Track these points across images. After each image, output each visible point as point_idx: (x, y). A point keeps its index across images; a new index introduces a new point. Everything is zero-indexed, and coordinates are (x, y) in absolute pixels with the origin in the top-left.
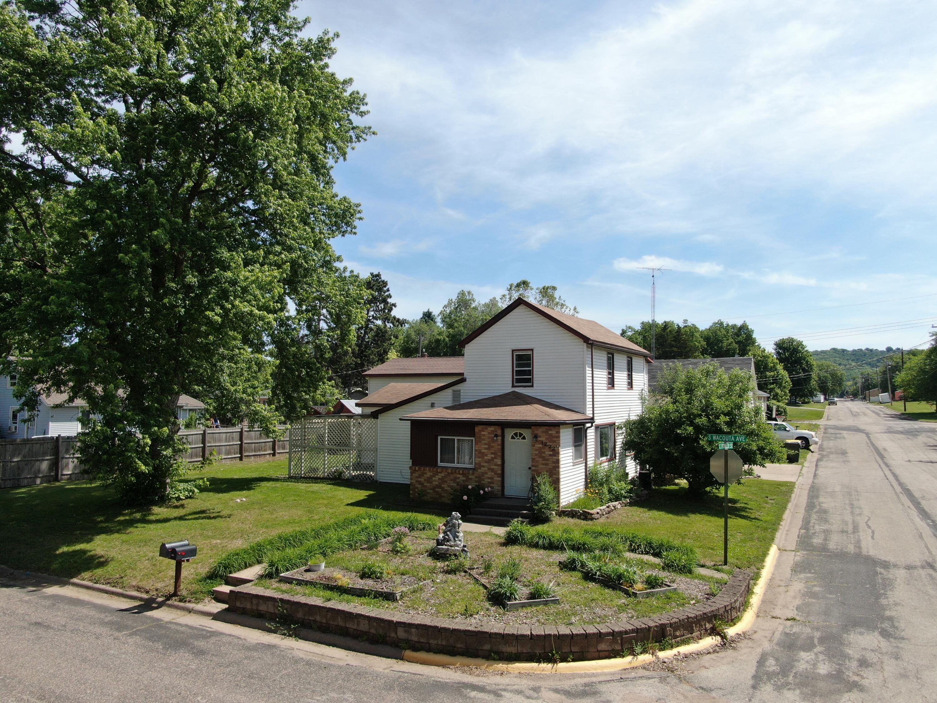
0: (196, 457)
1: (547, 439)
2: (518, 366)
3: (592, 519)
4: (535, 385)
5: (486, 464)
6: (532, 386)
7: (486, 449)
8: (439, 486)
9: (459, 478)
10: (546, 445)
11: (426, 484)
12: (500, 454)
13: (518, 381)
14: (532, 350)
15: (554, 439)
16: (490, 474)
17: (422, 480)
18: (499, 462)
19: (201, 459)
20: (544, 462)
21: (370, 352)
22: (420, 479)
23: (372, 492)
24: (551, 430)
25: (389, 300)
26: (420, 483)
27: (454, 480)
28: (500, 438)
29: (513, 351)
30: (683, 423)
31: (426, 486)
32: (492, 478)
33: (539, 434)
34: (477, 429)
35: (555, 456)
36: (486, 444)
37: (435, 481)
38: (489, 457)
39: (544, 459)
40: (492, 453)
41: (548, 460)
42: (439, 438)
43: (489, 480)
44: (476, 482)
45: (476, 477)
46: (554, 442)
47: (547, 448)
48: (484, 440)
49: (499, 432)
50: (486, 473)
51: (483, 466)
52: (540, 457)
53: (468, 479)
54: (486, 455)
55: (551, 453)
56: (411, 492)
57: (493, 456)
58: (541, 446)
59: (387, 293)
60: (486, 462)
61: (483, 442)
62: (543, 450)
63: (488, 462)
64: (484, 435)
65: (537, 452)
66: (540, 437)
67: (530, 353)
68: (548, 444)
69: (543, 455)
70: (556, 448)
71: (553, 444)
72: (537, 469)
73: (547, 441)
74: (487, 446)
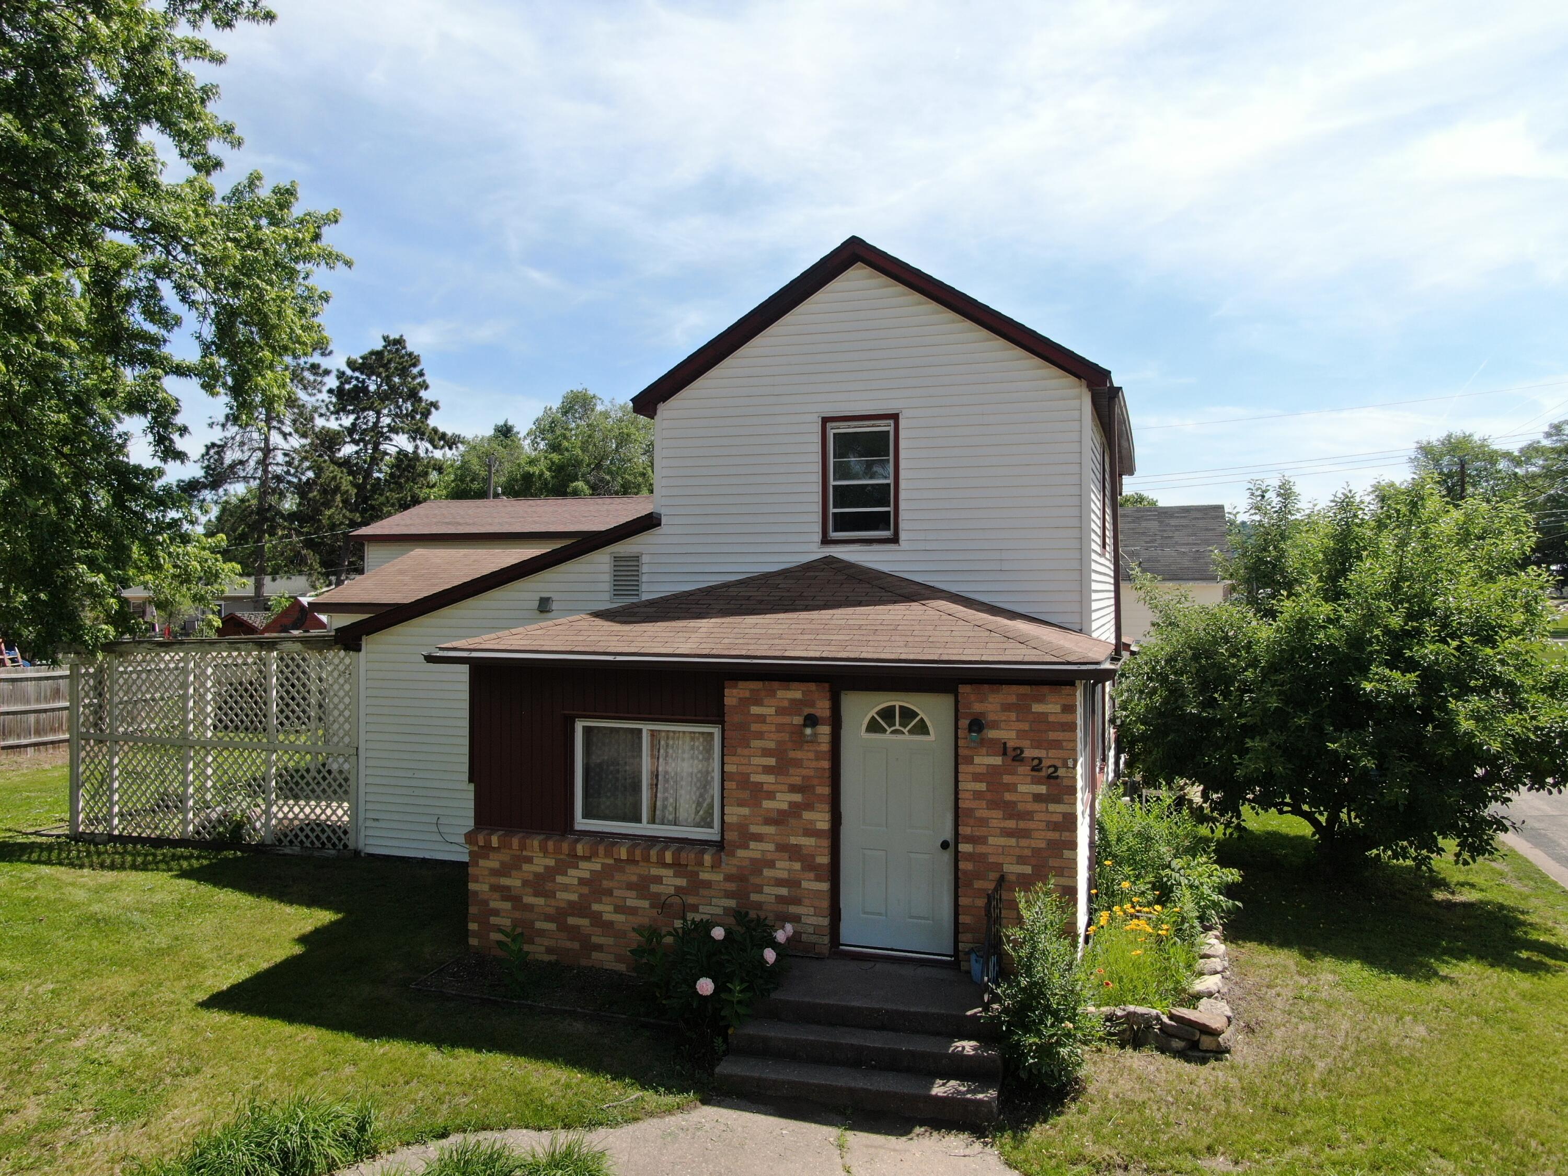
1: (1021, 734)
2: (843, 471)
3: (1216, 1054)
4: (903, 536)
5: (770, 830)
6: (895, 540)
7: (767, 770)
8: (580, 909)
9: (658, 880)
10: (1018, 758)
11: (529, 900)
12: (825, 790)
13: (843, 523)
14: (895, 417)
15: (1052, 735)
16: (784, 867)
17: (513, 882)
18: (822, 820)
20: (1011, 824)
21: (382, 499)
22: (505, 881)
24: (1040, 700)
25: (423, 394)
26: (506, 893)
27: (641, 887)
28: (825, 730)
29: (825, 421)
31: (530, 908)
32: (792, 883)
33: (991, 717)
34: (733, 695)
35: (1058, 800)
36: (766, 753)
37: (566, 888)
38: (783, 801)
39: (1011, 811)
40: (793, 789)
41: (1027, 815)
42: (579, 726)
43: (784, 891)
44: (728, 895)
45: (728, 878)
46: (1056, 745)
47: (1023, 769)
48: (760, 735)
49: (822, 708)
50: (771, 864)
51: (758, 838)
52: (994, 804)
53: (697, 885)
54: (771, 796)
55: (1042, 789)
56: (473, 926)
57: (797, 798)
58: (997, 761)
59: (419, 380)
60: (768, 821)
61: (756, 743)
62: (1007, 779)
63: (779, 819)
64: (761, 719)
65: (982, 787)
66: (995, 725)
67: (886, 426)
68: (1028, 753)
69: (1008, 797)
70: (1061, 772)
71: (1049, 757)
72: (981, 849)
73: (1025, 743)
74: (772, 761)
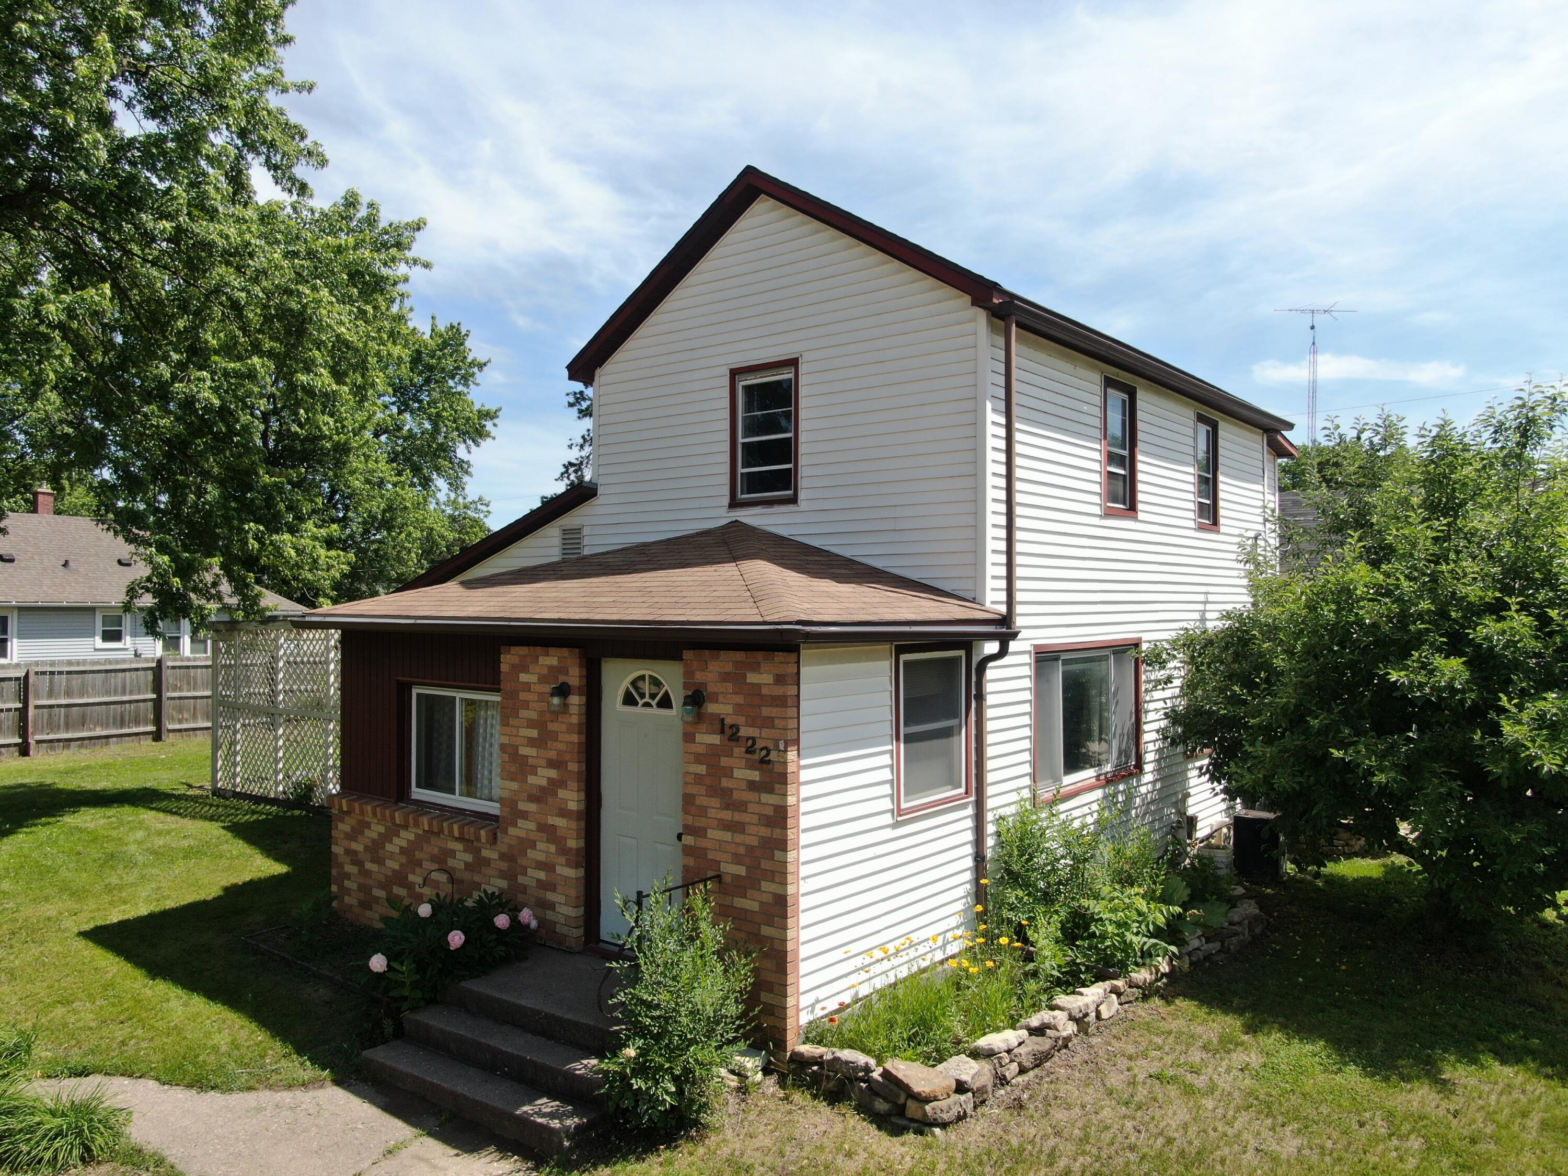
0: (137, 723)
1: (738, 709)
3: (923, 1125)
4: (802, 495)
5: (532, 807)
6: (793, 500)
7: (532, 742)
9: (452, 853)
10: (734, 737)
11: (368, 865)
12: (581, 766)
14: (793, 363)
15: (766, 711)
16: (543, 850)
17: (359, 847)
18: (578, 799)
19: (151, 728)
20: (727, 815)
22: (354, 845)
23: (279, 869)
24: (755, 668)
26: (354, 858)
27: (441, 860)
28: (575, 700)
29: (735, 373)
30: (1417, 641)
31: (369, 874)
32: (547, 867)
33: (711, 688)
34: (509, 659)
35: (771, 791)
36: (531, 724)
37: (391, 856)
38: (543, 777)
39: (728, 799)
40: (551, 764)
41: (741, 806)
42: (415, 691)
43: (542, 875)
44: (503, 875)
45: (503, 856)
46: (769, 723)
47: (739, 751)
48: (526, 705)
49: (574, 676)
50: (533, 845)
51: (524, 815)
52: (713, 791)
53: (480, 863)
54: (534, 770)
55: (755, 775)
56: (334, 888)
57: (553, 773)
58: (715, 739)
60: (531, 798)
61: (523, 713)
62: (725, 761)
63: (540, 796)
64: (527, 687)
65: (702, 769)
66: (714, 698)
67: (786, 375)
68: (744, 732)
69: (725, 783)
70: (773, 756)
71: (763, 736)
72: (703, 843)
73: (741, 720)
74: (534, 733)
